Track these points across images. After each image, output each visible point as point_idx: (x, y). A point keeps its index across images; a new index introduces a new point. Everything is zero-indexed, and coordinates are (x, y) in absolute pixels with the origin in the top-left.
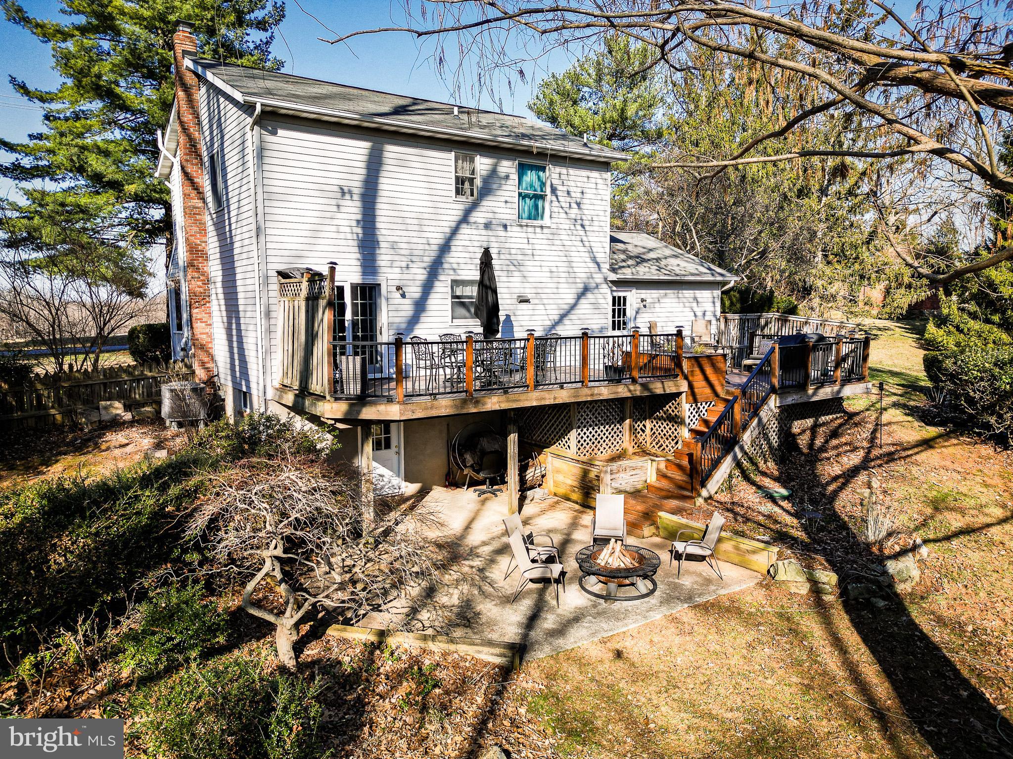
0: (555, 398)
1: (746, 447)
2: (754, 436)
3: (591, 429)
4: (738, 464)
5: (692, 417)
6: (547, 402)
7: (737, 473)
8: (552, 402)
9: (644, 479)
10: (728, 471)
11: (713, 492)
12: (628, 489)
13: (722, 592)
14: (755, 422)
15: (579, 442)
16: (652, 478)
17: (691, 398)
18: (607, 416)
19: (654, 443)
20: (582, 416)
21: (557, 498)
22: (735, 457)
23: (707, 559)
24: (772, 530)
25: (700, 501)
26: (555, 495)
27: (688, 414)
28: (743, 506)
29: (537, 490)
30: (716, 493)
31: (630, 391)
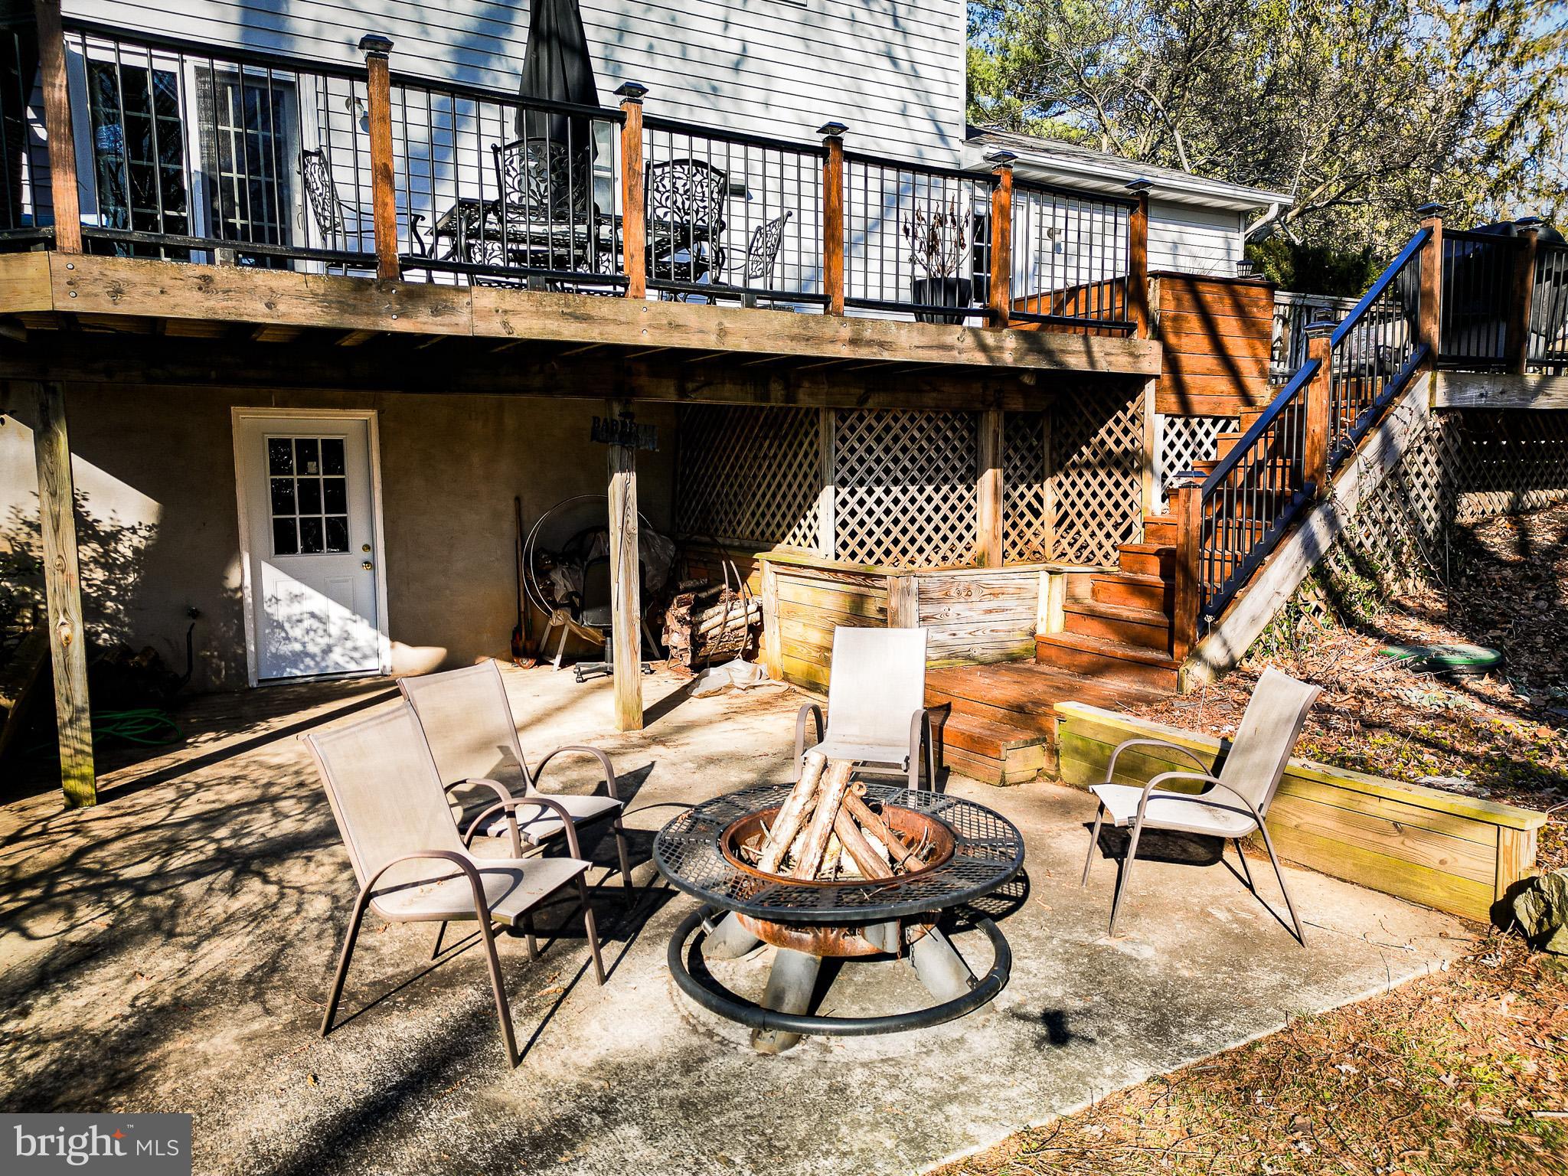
0: (722, 333)
1: (1343, 522)
2: (1368, 491)
3: (879, 491)
4: (1321, 573)
5: (1172, 455)
6: (694, 342)
7: (1314, 597)
8: (711, 343)
9: (1027, 625)
10: (1288, 590)
11: (1239, 652)
12: (977, 652)
13: (1317, 1002)
14: (1374, 442)
15: (844, 524)
16: (1051, 623)
17: (1172, 399)
18: (930, 460)
19: (1064, 543)
20: (852, 450)
21: (786, 685)
22: (1310, 546)
23: (1229, 854)
24: (1470, 758)
25: (1197, 674)
26: (786, 678)
27: (1161, 445)
28: (1343, 690)
29: (738, 664)
30: (1249, 655)
31: (983, 347)
